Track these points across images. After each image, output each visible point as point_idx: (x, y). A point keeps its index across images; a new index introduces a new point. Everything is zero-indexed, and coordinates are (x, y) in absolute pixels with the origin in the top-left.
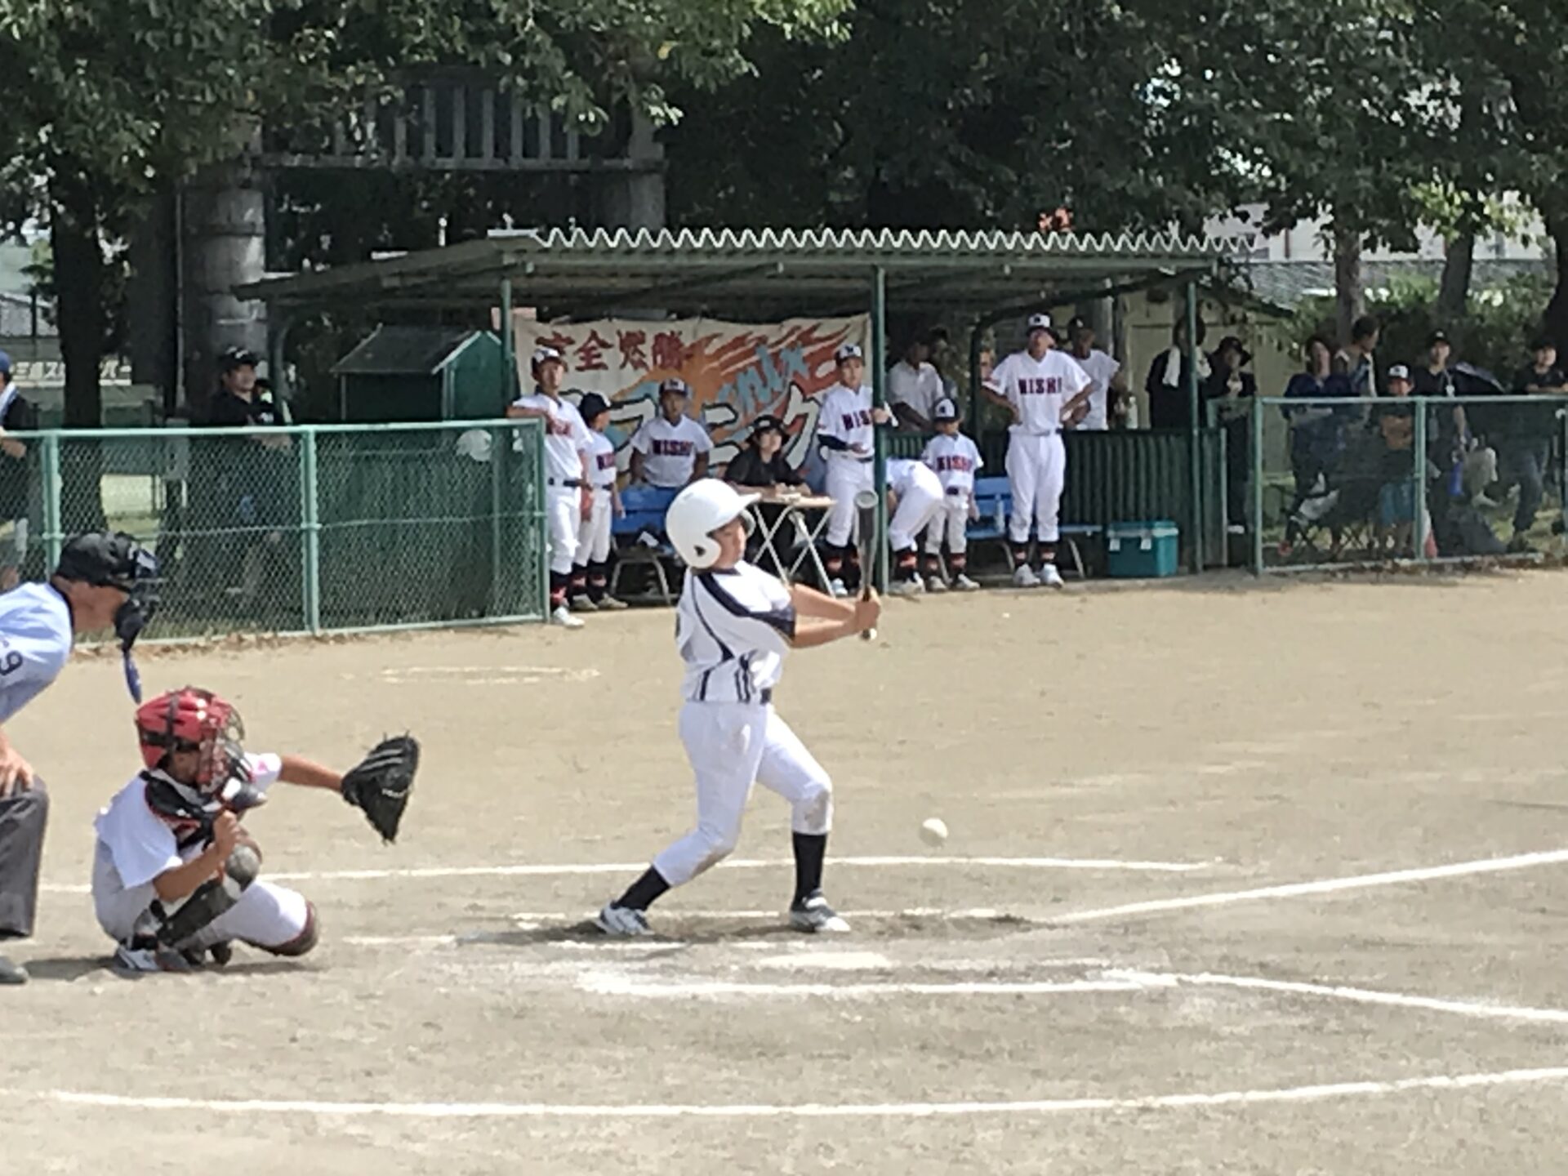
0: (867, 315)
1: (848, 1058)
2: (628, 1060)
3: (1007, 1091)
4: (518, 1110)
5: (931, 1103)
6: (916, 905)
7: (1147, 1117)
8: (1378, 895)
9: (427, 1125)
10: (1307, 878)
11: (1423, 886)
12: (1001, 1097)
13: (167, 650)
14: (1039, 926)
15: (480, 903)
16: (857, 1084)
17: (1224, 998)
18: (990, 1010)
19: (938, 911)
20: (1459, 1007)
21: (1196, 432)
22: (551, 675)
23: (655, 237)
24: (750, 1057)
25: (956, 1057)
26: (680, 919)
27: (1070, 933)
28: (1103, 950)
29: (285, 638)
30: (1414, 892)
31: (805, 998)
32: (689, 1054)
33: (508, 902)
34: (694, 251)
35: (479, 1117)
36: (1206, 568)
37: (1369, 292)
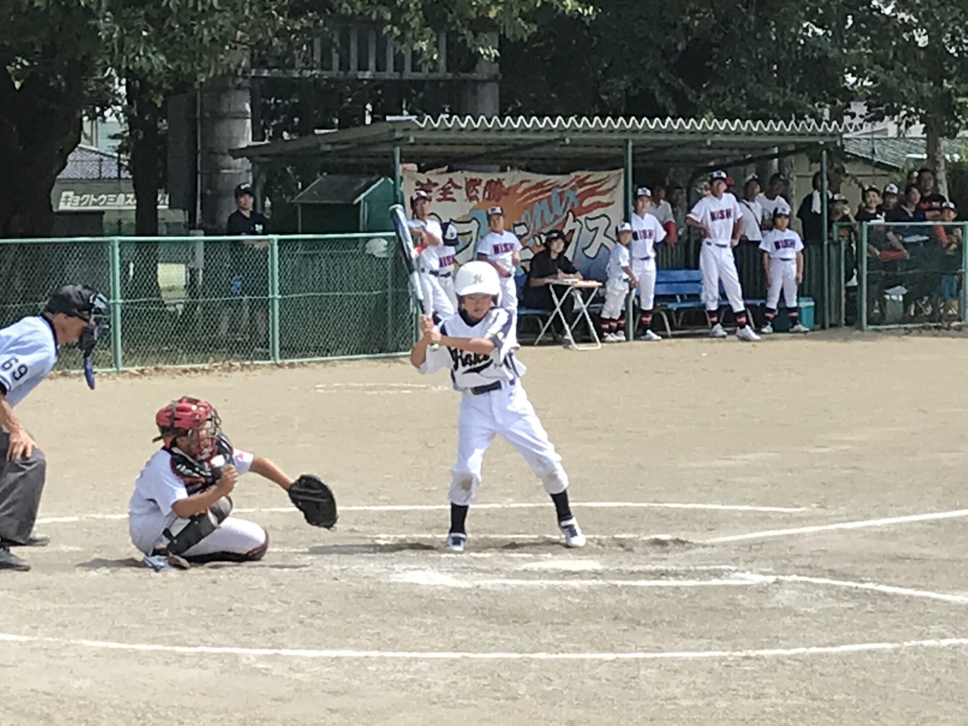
0: (622, 170)
1: (568, 624)
2: (433, 624)
3: (663, 646)
4: (363, 654)
5: (615, 653)
6: (624, 531)
7: (747, 662)
8: (909, 528)
9: (305, 663)
10: (867, 517)
11: (938, 523)
12: (660, 650)
13: (185, 371)
14: (697, 545)
15: (356, 528)
16: (572, 640)
17: (803, 591)
18: (659, 596)
19: (637, 536)
20: (948, 597)
21: (826, 243)
22: (419, 389)
23: (489, 121)
24: (508, 624)
25: (634, 625)
26: (476, 539)
27: (715, 550)
28: (735, 560)
29: (258, 365)
30: (931, 527)
31: (545, 588)
32: (472, 620)
33: (374, 528)
34: (514, 130)
35: (337, 658)
36: (831, 326)
37: (948, 157)
